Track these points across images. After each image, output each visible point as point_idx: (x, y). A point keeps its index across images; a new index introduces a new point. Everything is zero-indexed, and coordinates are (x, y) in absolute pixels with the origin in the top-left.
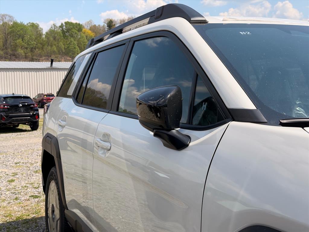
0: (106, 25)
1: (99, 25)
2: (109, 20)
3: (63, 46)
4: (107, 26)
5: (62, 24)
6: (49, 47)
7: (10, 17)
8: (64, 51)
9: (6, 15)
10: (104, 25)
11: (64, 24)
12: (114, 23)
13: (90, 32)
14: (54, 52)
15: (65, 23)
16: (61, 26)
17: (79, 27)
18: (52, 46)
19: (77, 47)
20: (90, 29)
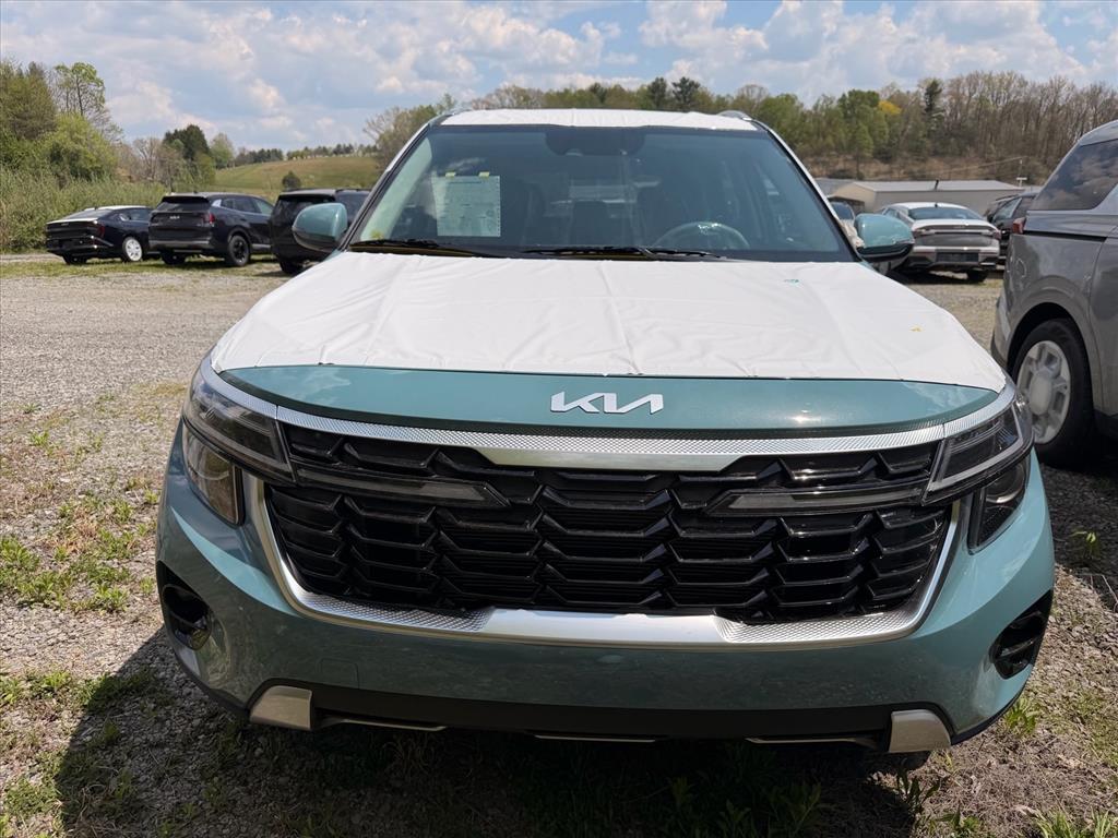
0: (923, 92)
1: (908, 92)
2: (931, 82)
3: (843, 135)
4: (926, 94)
5: (844, 95)
6: (821, 139)
7: (761, 89)
8: (845, 145)
9: (755, 86)
10: (917, 92)
11: (847, 95)
12: (939, 88)
13: (891, 106)
14: (828, 145)
15: (850, 93)
16: (843, 99)
17: (872, 98)
18: (824, 137)
19: (868, 136)
20: (891, 99)
